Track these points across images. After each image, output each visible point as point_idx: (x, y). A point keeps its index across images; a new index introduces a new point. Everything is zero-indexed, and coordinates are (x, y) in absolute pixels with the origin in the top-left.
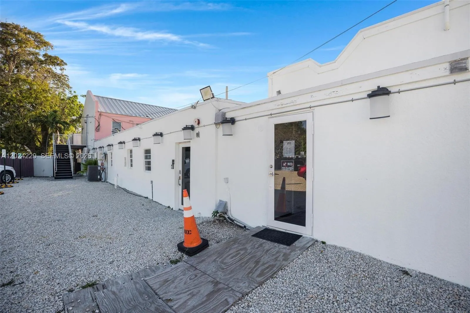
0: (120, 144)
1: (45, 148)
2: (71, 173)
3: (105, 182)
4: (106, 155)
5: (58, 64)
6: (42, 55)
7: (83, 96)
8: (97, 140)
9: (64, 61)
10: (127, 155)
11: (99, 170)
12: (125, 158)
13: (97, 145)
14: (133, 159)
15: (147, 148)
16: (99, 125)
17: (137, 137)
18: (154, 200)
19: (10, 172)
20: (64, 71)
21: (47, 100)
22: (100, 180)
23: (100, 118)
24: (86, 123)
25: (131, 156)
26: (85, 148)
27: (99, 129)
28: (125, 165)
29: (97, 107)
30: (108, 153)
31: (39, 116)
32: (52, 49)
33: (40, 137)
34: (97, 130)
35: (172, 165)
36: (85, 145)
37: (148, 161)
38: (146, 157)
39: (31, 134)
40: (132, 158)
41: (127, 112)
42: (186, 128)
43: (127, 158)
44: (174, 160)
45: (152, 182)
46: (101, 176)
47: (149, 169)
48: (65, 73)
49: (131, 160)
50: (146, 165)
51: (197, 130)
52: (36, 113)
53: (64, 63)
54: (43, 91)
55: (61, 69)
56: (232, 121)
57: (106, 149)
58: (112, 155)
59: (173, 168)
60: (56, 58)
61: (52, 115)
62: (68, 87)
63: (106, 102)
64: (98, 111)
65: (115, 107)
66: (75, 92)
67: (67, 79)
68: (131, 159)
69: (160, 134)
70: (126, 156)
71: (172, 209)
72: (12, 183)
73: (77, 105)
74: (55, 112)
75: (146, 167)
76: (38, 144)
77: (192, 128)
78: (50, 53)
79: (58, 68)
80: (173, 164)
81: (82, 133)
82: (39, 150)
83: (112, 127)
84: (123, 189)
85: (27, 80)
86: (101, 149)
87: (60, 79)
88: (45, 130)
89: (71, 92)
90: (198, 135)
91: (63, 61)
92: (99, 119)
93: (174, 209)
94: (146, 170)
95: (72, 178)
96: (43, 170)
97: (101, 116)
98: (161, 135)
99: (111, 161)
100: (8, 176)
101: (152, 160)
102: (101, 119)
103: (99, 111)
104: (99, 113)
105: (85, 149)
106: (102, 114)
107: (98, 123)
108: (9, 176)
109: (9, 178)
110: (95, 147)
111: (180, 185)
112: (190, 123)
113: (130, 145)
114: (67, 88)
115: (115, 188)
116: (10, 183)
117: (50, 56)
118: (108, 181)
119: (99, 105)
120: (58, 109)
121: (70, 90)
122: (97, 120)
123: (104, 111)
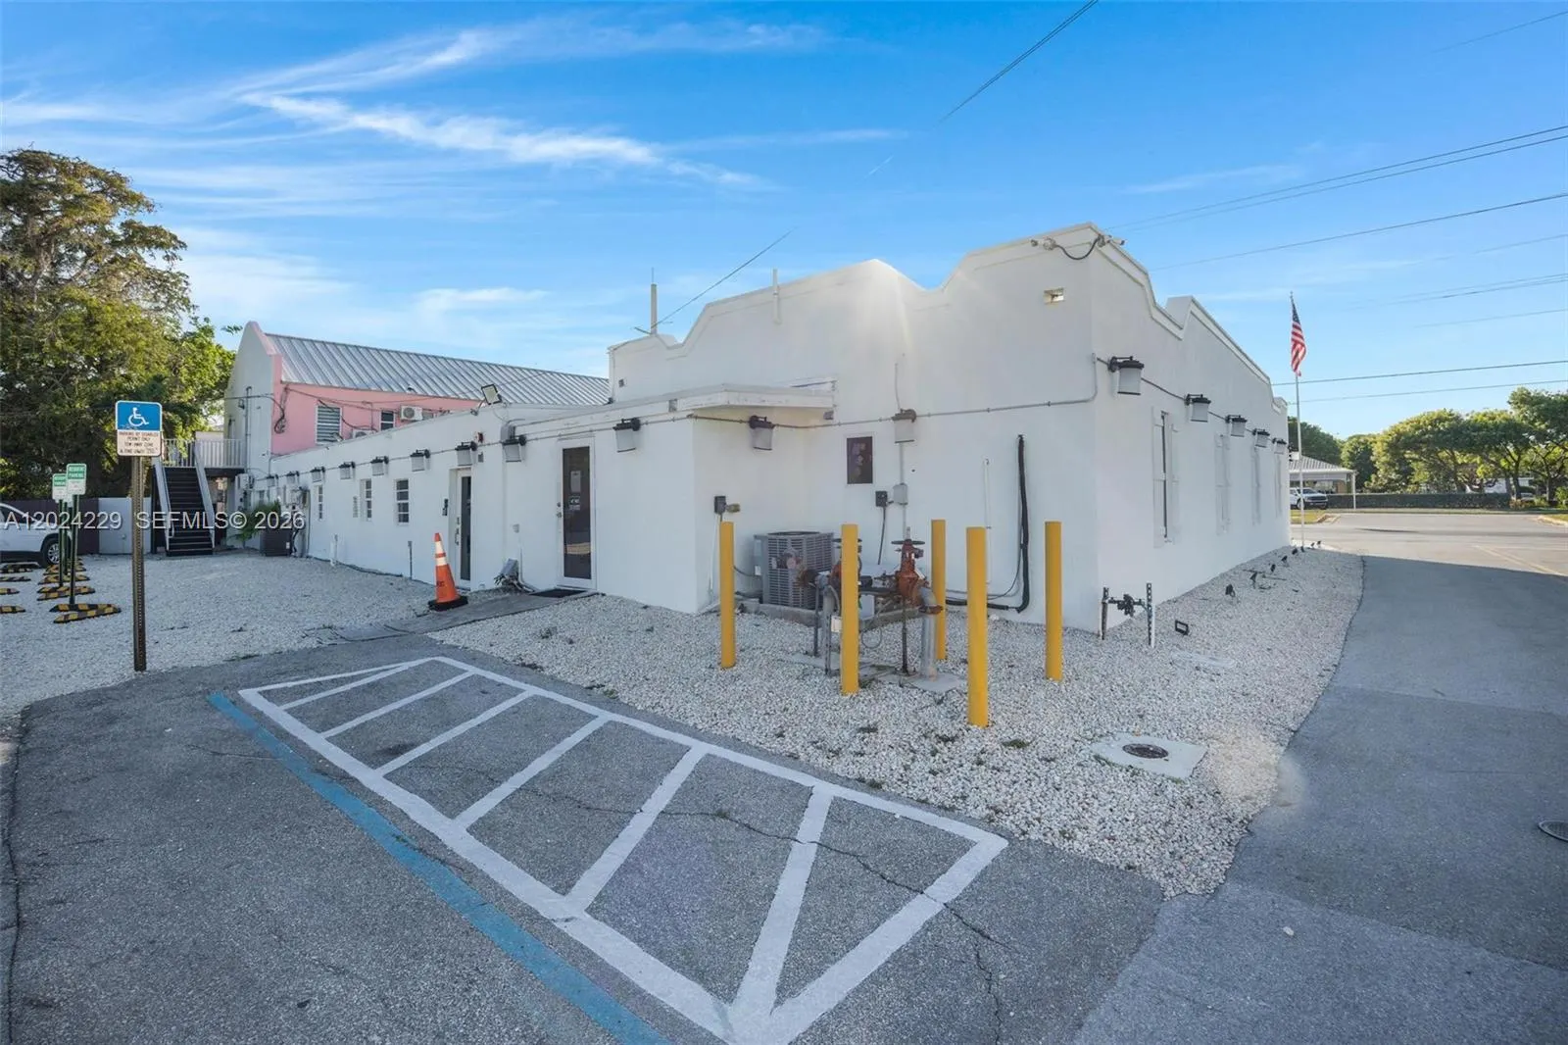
0: (342, 469)
2: (210, 540)
3: (301, 556)
4: (305, 493)
5: (161, 245)
6: (119, 224)
7: (231, 330)
8: (280, 455)
9: (179, 239)
10: (359, 492)
12: (355, 498)
13: (282, 467)
14: (372, 499)
15: (402, 478)
16: (283, 417)
17: (381, 455)
18: (414, 578)
20: (177, 262)
21: (137, 350)
22: (287, 553)
23: (286, 398)
24: (243, 407)
25: (368, 495)
26: (241, 475)
27: (283, 426)
28: (356, 515)
29: (279, 370)
30: (312, 488)
32: (149, 211)
34: (277, 429)
35: (444, 509)
36: (241, 467)
37: (403, 504)
38: (400, 496)
40: (370, 497)
41: (357, 382)
42: (462, 448)
43: (358, 501)
44: (447, 500)
45: (410, 544)
46: (294, 544)
47: (405, 518)
48: (178, 267)
49: (369, 503)
50: (399, 512)
51: (480, 450)
52: (110, 383)
53: (180, 242)
55: (167, 258)
56: (523, 441)
57: (307, 479)
58: (321, 493)
59: (447, 515)
60: (157, 230)
62: (186, 302)
63: (300, 351)
64: (281, 381)
65: (325, 369)
66: (207, 318)
67: (183, 285)
68: (368, 499)
69: (424, 452)
70: (358, 495)
75: (399, 515)
77: (474, 447)
78: (145, 219)
79: (160, 253)
80: (446, 506)
81: (228, 435)
83: (317, 420)
84: (349, 566)
86: (292, 477)
87: (165, 284)
89: (196, 319)
90: (481, 458)
91: (175, 238)
92: (283, 401)
94: (399, 521)
95: (211, 552)
97: (287, 393)
98: (427, 454)
99: (317, 508)
101: (411, 502)
102: (287, 402)
103: (284, 380)
104: (284, 386)
105: (244, 477)
106: (291, 387)
107: (279, 409)
110: (273, 473)
111: (458, 543)
112: (468, 439)
113: (365, 471)
114: (184, 307)
115: (330, 568)
117: (141, 228)
118: (310, 554)
119: (285, 366)
120: (165, 371)
121: (193, 316)
122: (278, 401)
123: (295, 380)
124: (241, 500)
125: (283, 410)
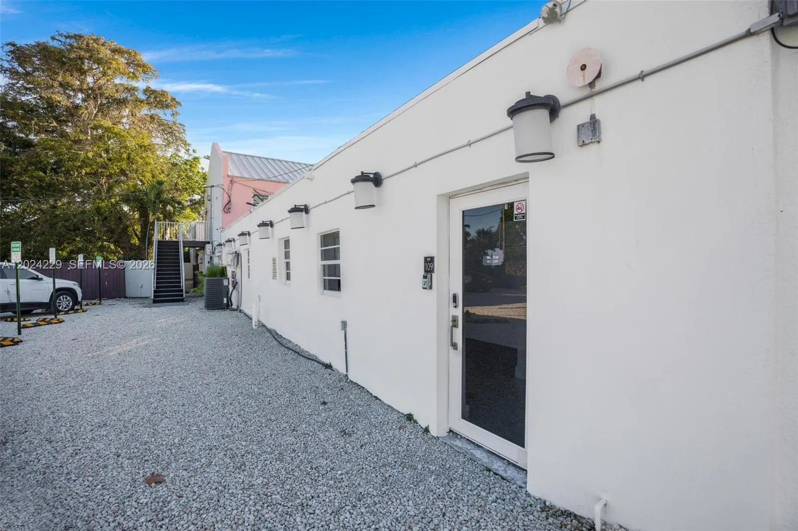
0: (262, 228)
1: (144, 247)
2: (182, 291)
3: (236, 310)
4: (237, 255)
5: (167, 106)
6: (142, 90)
7: (208, 158)
8: (226, 228)
9: (177, 100)
10: (277, 251)
11: (226, 286)
12: (274, 260)
13: (225, 237)
14: (292, 260)
15: (328, 228)
16: (230, 201)
17: (301, 204)
18: (351, 377)
19: (71, 292)
20: (178, 116)
21: (147, 164)
22: (228, 306)
23: (232, 187)
24: (209, 200)
25: (287, 255)
26: (207, 245)
27: (230, 208)
28: (274, 277)
29: (226, 168)
30: (242, 251)
31: (135, 192)
33: (138, 228)
34: (225, 210)
35: (425, 277)
36: (208, 240)
37: (329, 265)
38: (326, 255)
39: (121, 223)
40: (289, 258)
41: (280, 178)
43: (277, 260)
44: (432, 259)
45: (344, 324)
46: (229, 299)
47: (334, 286)
48: (179, 119)
49: (288, 264)
50: (324, 276)
53: (177, 102)
54: (141, 147)
55: (173, 114)
57: (236, 246)
58: (248, 256)
59: (431, 288)
60: (164, 94)
61: (153, 187)
62: (186, 144)
63: (245, 161)
64: (228, 175)
66: (194, 151)
67: (182, 131)
68: (287, 260)
69: (372, 176)
70: (276, 256)
71: (427, 430)
72: (73, 312)
73: (198, 172)
74: (160, 183)
75: (324, 279)
76: (135, 241)
79: (168, 111)
80: (428, 272)
81: (206, 221)
82: (135, 250)
84: (269, 331)
85: (112, 129)
86: (230, 243)
87: (172, 131)
88: (144, 215)
89: (188, 150)
91: (175, 100)
92: (230, 191)
93: (434, 432)
94: (325, 289)
95: (182, 300)
96: (141, 286)
97: (232, 185)
98: (377, 180)
99: (247, 268)
100: (66, 298)
101: (344, 262)
102: (232, 191)
103: (230, 174)
104: (230, 179)
105: (210, 247)
106: (235, 180)
107: (228, 197)
108: (69, 298)
109: (69, 303)
110: (222, 241)
111: (454, 346)
114: (183, 146)
115: (254, 327)
116: (70, 312)
117: (154, 92)
118: (241, 309)
119: (232, 166)
120: (165, 179)
122: (227, 191)
123: (236, 174)
124: (209, 262)
125: (230, 197)
